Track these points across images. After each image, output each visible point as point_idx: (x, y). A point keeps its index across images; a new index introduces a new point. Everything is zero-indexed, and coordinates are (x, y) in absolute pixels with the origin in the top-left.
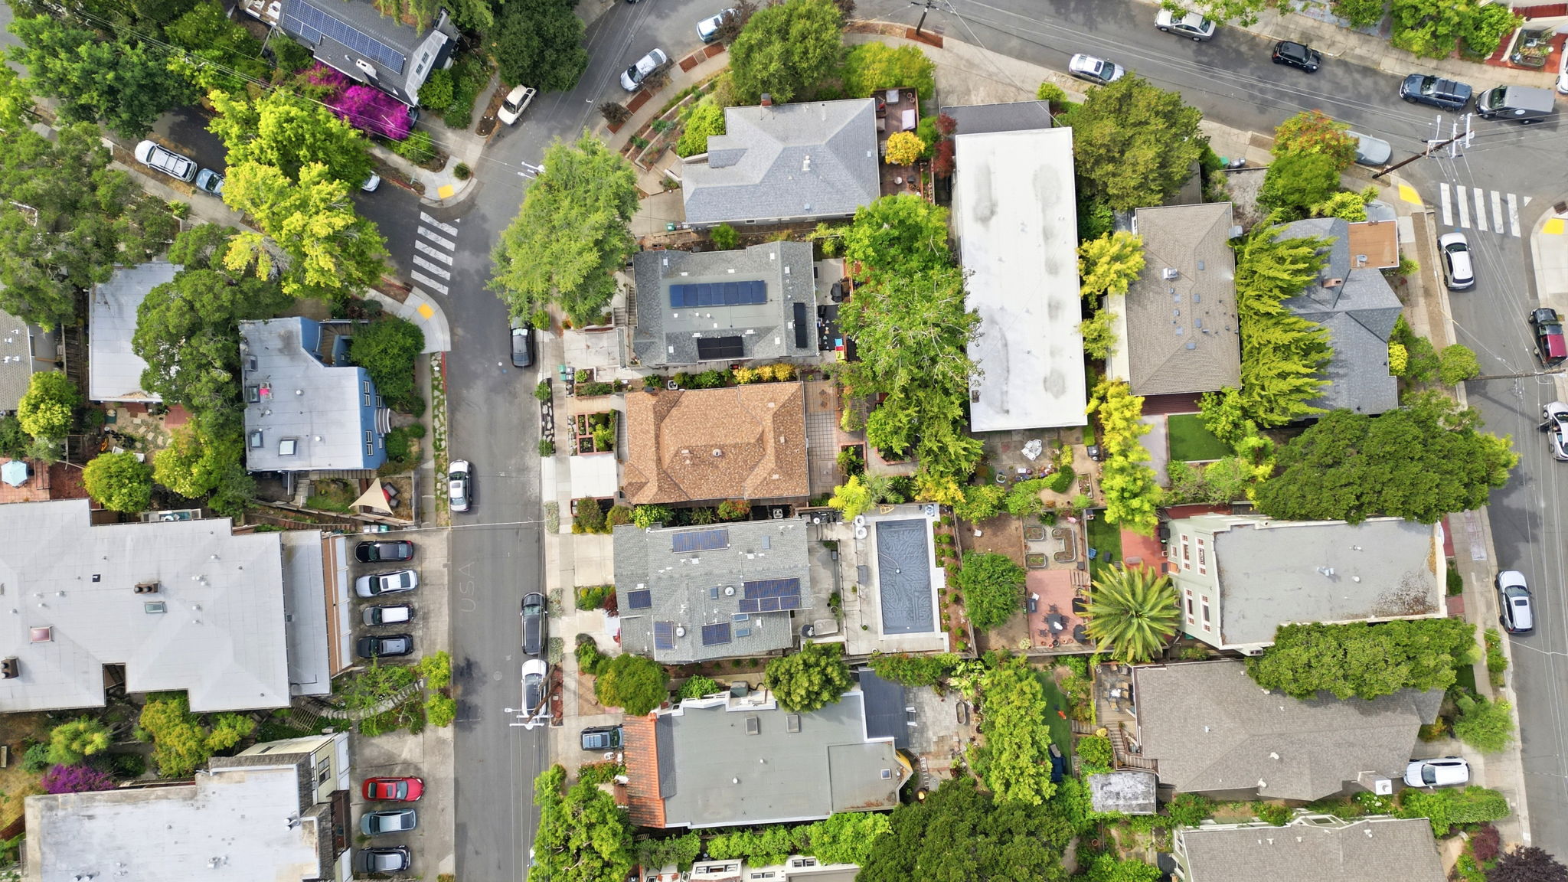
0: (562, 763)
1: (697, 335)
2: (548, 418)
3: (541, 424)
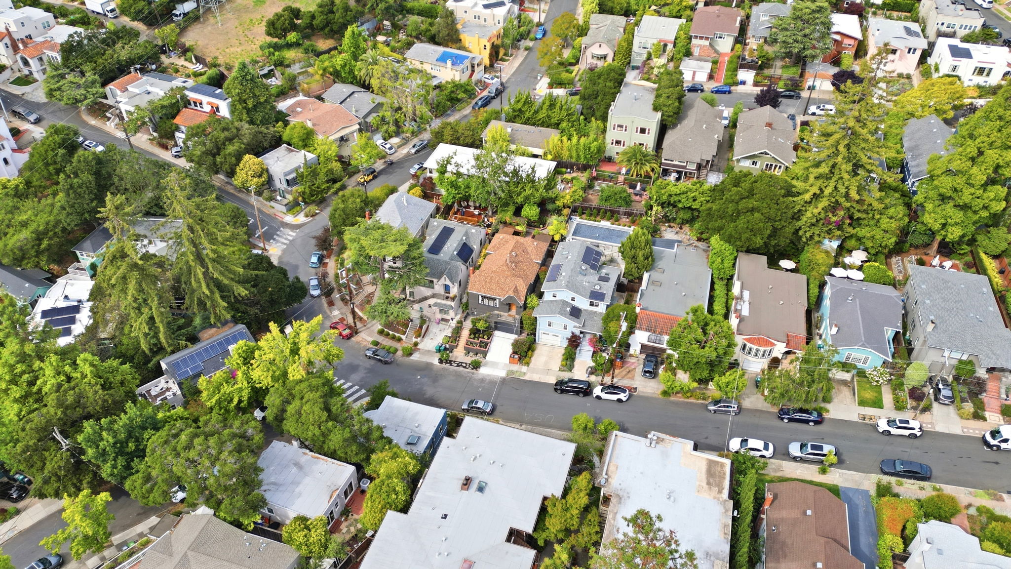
0: (659, 392)
1: (455, 253)
2: (459, 365)
3: (461, 368)
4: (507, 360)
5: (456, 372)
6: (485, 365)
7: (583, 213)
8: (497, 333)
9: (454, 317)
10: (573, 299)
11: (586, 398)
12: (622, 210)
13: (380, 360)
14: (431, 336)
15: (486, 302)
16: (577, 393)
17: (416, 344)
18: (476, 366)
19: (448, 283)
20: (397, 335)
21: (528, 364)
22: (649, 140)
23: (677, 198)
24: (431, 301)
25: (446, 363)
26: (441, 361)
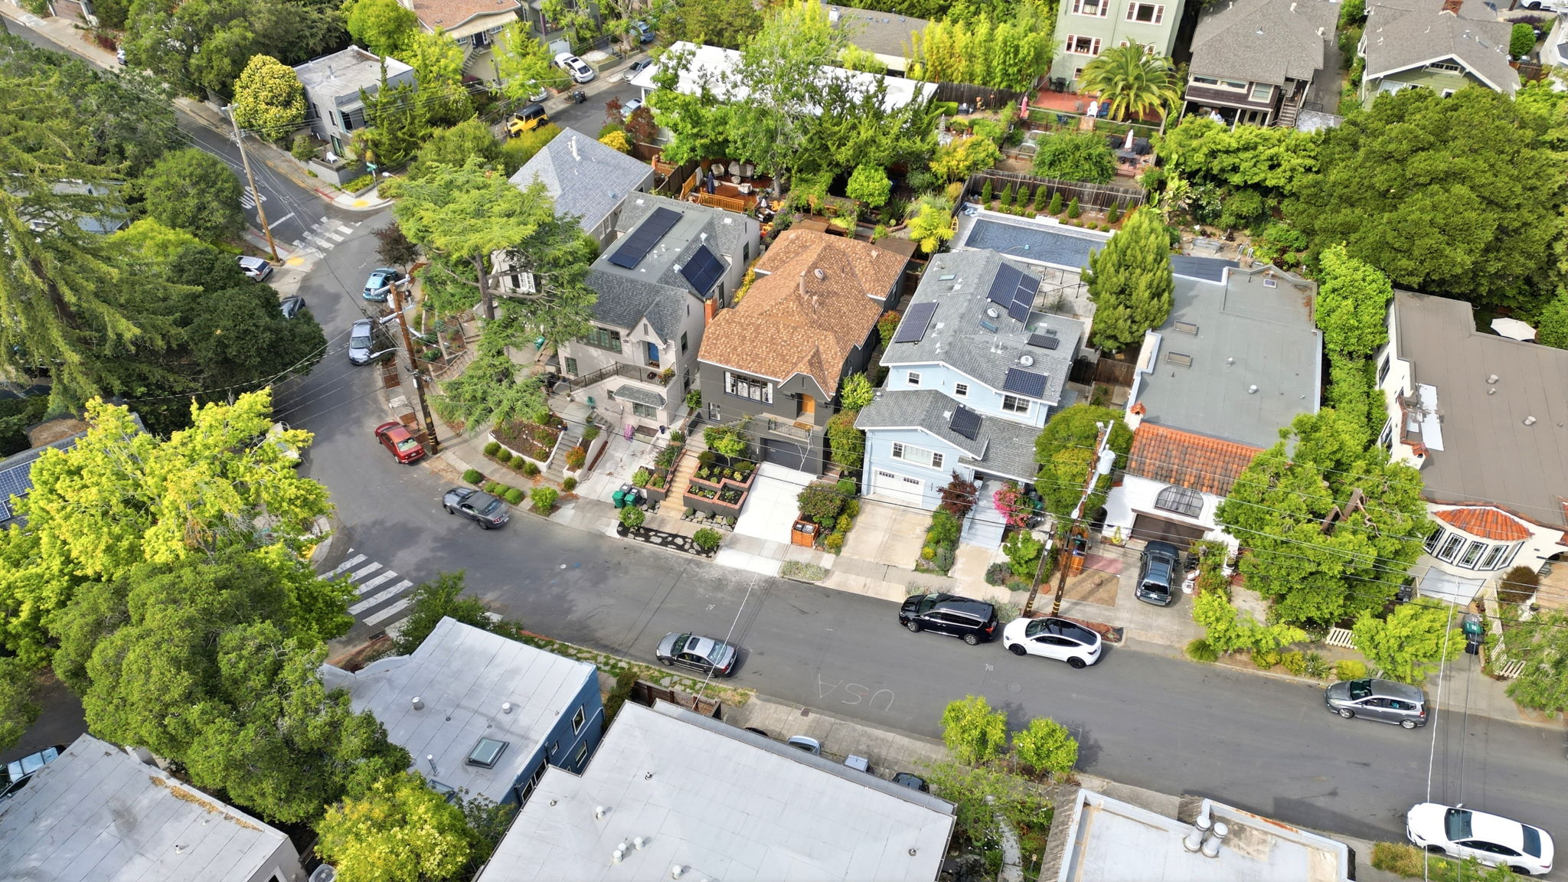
0: (1185, 644)
1: (677, 268)
2: (669, 540)
3: (670, 550)
4: (785, 536)
5: (656, 556)
6: (733, 544)
7: (994, 197)
8: (767, 468)
9: (666, 423)
10: (961, 390)
11: (986, 649)
12: (1089, 188)
13: (474, 518)
14: (609, 466)
15: (743, 389)
16: (961, 634)
17: (571, 484)
18: (709, 545)
19: (653, 338)
20: (528, 460)
21: (837, 548)
22: (1159, 36)
23: (1228, 161)
24: (614, 383)
25: (637, 534)
26: (624, 531)
